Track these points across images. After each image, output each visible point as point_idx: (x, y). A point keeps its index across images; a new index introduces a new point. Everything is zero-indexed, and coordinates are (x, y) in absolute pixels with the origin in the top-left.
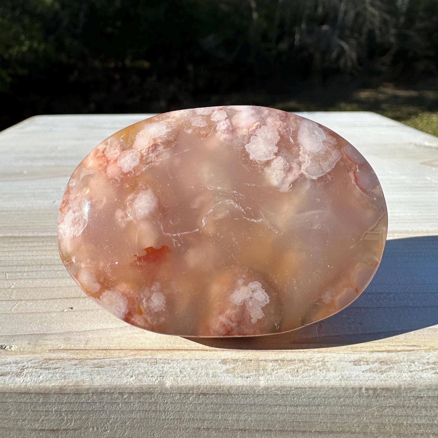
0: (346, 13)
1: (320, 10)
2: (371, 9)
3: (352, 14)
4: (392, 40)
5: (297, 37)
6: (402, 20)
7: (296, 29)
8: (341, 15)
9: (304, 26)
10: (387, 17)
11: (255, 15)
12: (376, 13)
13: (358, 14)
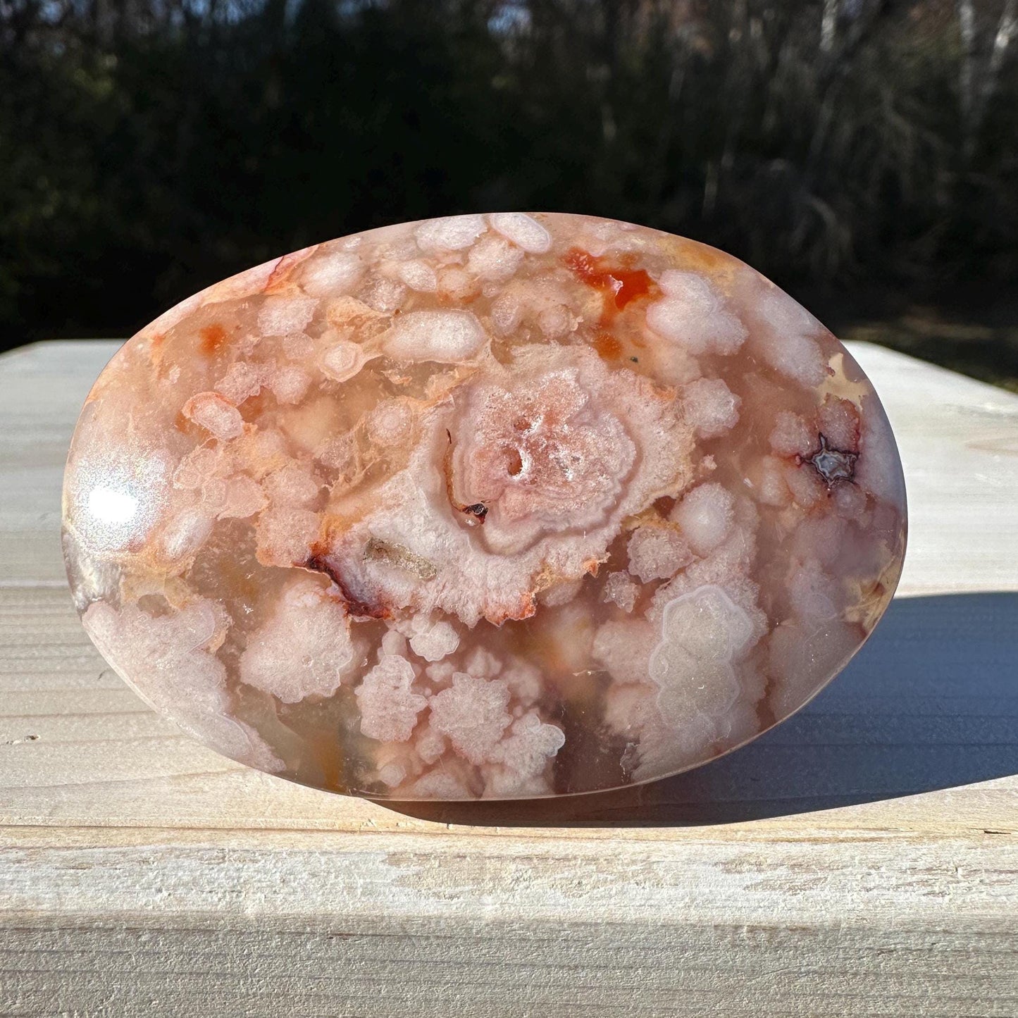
0: (833, 126)
1: (770, 121)
2: (896, 120)
3: (847, 130)
4: (942, 198)
5: (711, 189)
6: (970, 147)
7: (709, 168)
8: (820, 134)
9: (727, 161)
10: (935, 141)
11: (609, 130)
12: (907, 129)
13: (862, 133)
